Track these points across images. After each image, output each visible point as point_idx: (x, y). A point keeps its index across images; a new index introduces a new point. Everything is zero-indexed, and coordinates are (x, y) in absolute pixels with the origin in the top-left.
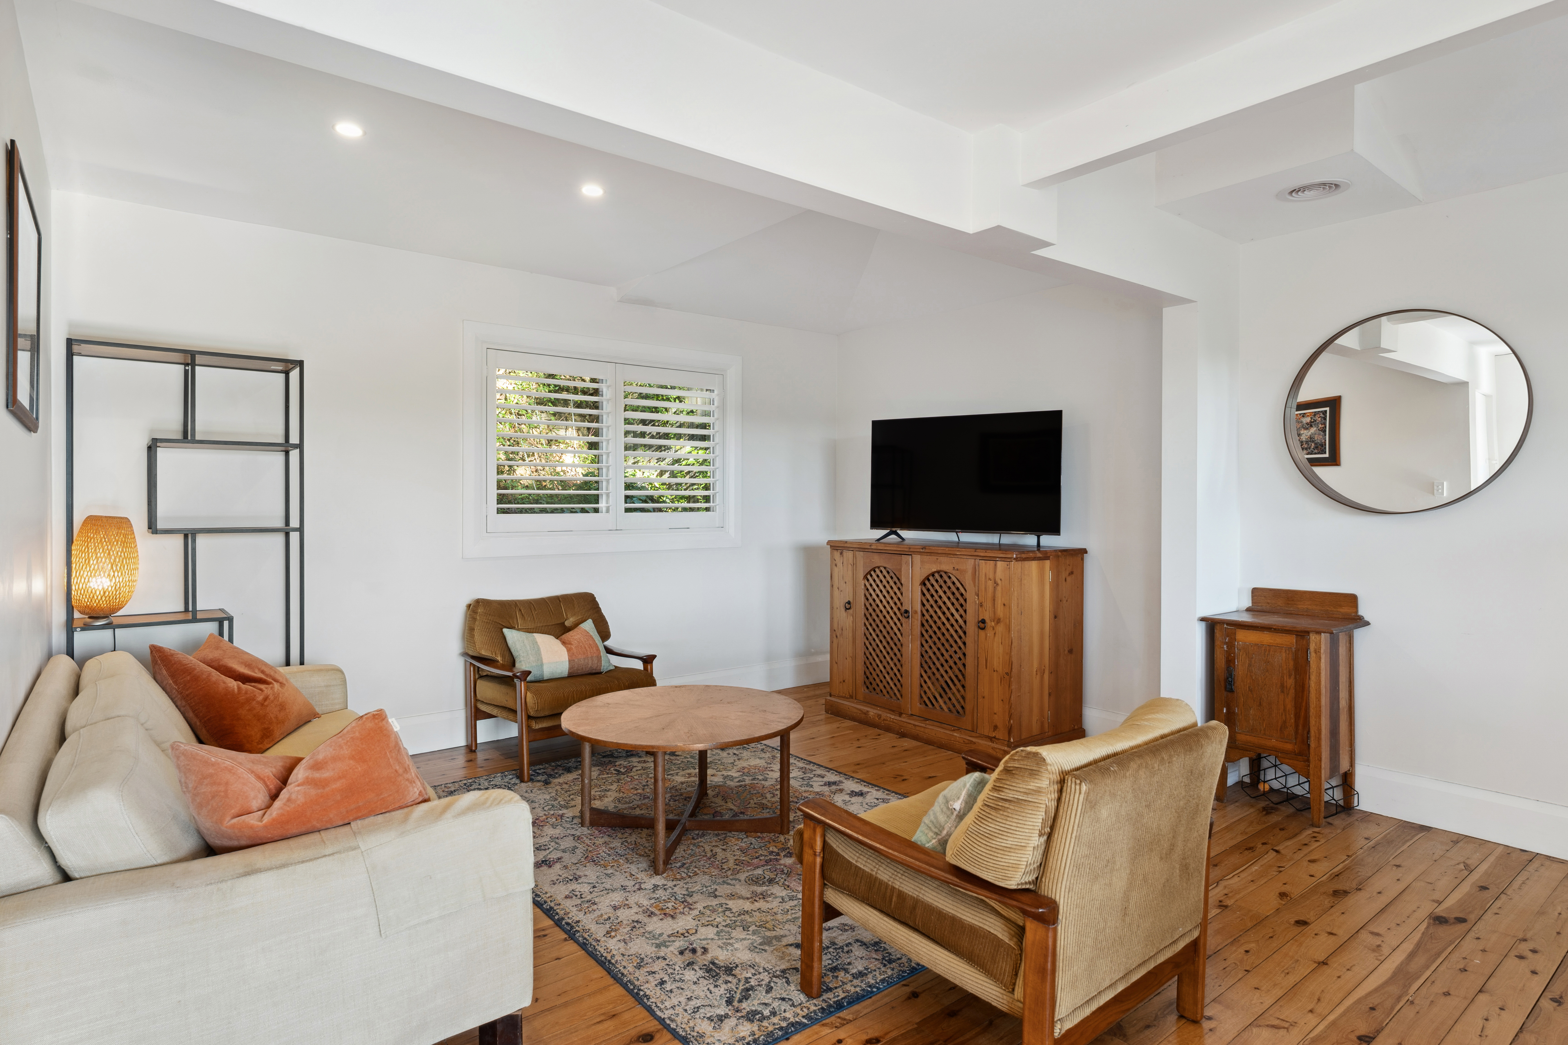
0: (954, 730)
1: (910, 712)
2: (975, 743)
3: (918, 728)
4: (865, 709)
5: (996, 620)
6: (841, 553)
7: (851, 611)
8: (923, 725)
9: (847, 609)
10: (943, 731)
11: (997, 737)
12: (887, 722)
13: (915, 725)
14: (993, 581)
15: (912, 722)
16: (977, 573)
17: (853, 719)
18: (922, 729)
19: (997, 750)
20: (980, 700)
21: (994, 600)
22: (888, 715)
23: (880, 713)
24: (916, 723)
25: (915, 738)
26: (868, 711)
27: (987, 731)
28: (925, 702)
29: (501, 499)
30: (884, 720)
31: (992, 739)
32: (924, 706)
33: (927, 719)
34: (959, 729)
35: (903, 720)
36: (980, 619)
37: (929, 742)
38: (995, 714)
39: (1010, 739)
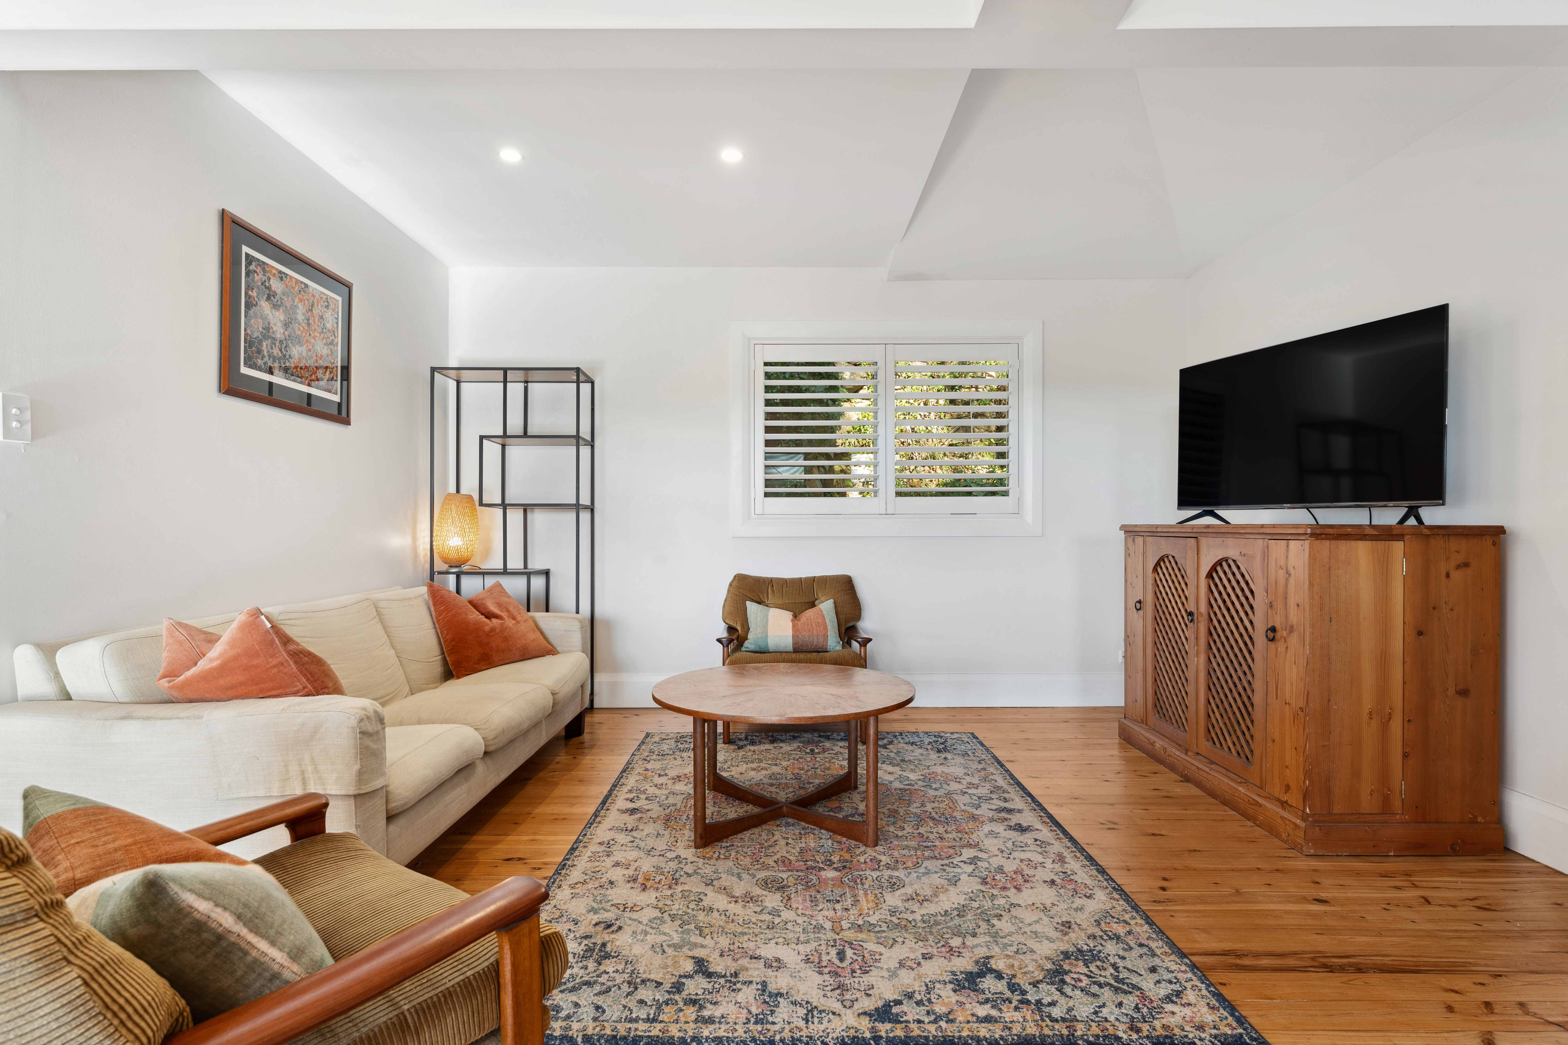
0: (1240, 783)
1: (1195, 750)
2: (1260, 805)
3: (1201, 772)
4: (1153, 738)
5: (1288, 628)
6: (1134, 540)
7: (1141, 612)
8: (1207, 769)
9: (1138, 610)
10: (1226, 780)
11: (1289, 802)
12: (1172, 759)
13: (1198, 768)
14: (1284, 570)
15: (1196, 763)
16: (1266, 558)
17: (1141, 749)
18: (1205, 775)
19: (1287, 822)
20: (1270, 744)
21: (1286, 598)
22: (1173, 750)
23: (1166, 746)
24: (1200, 766)
25: (1199, 785)
26: (1154, 742)
27: (1277, 791)
28: (1212, 738)
29: (768, 483)
30: (1169, 755)
31: (1284, 804)
32: (1212, 743)
33: (1213, 763)
34: (1245, 782)
35: (1187, 758)
36: (1269, 627)
37: (1212, 794)
38: (1287, 767)
39: (1305, 809)
